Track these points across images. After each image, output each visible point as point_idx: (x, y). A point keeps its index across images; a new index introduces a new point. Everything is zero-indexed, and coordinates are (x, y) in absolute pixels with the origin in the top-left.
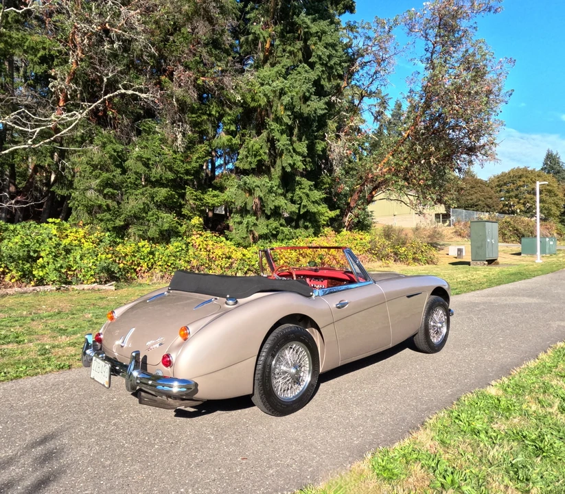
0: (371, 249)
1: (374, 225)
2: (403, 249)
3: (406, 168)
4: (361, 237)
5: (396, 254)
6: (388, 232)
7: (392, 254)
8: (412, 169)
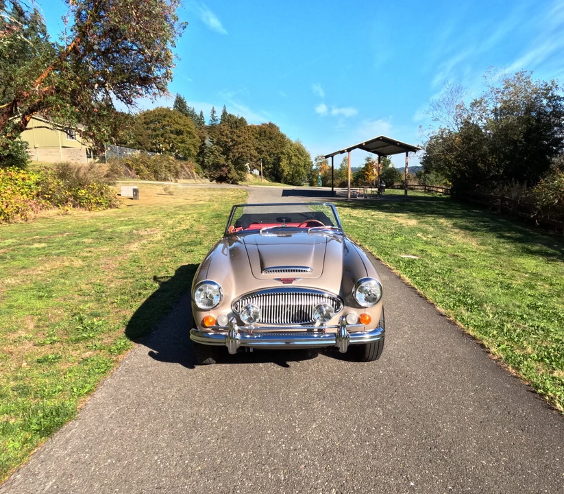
0: (43, 193)
1: (29, 160)
2: (83, 191)
3: (73, 91)
4: (22, 176)
5: (76, 198)
6: (64, 172)
7: (71, 199)
8: (83, 93)
